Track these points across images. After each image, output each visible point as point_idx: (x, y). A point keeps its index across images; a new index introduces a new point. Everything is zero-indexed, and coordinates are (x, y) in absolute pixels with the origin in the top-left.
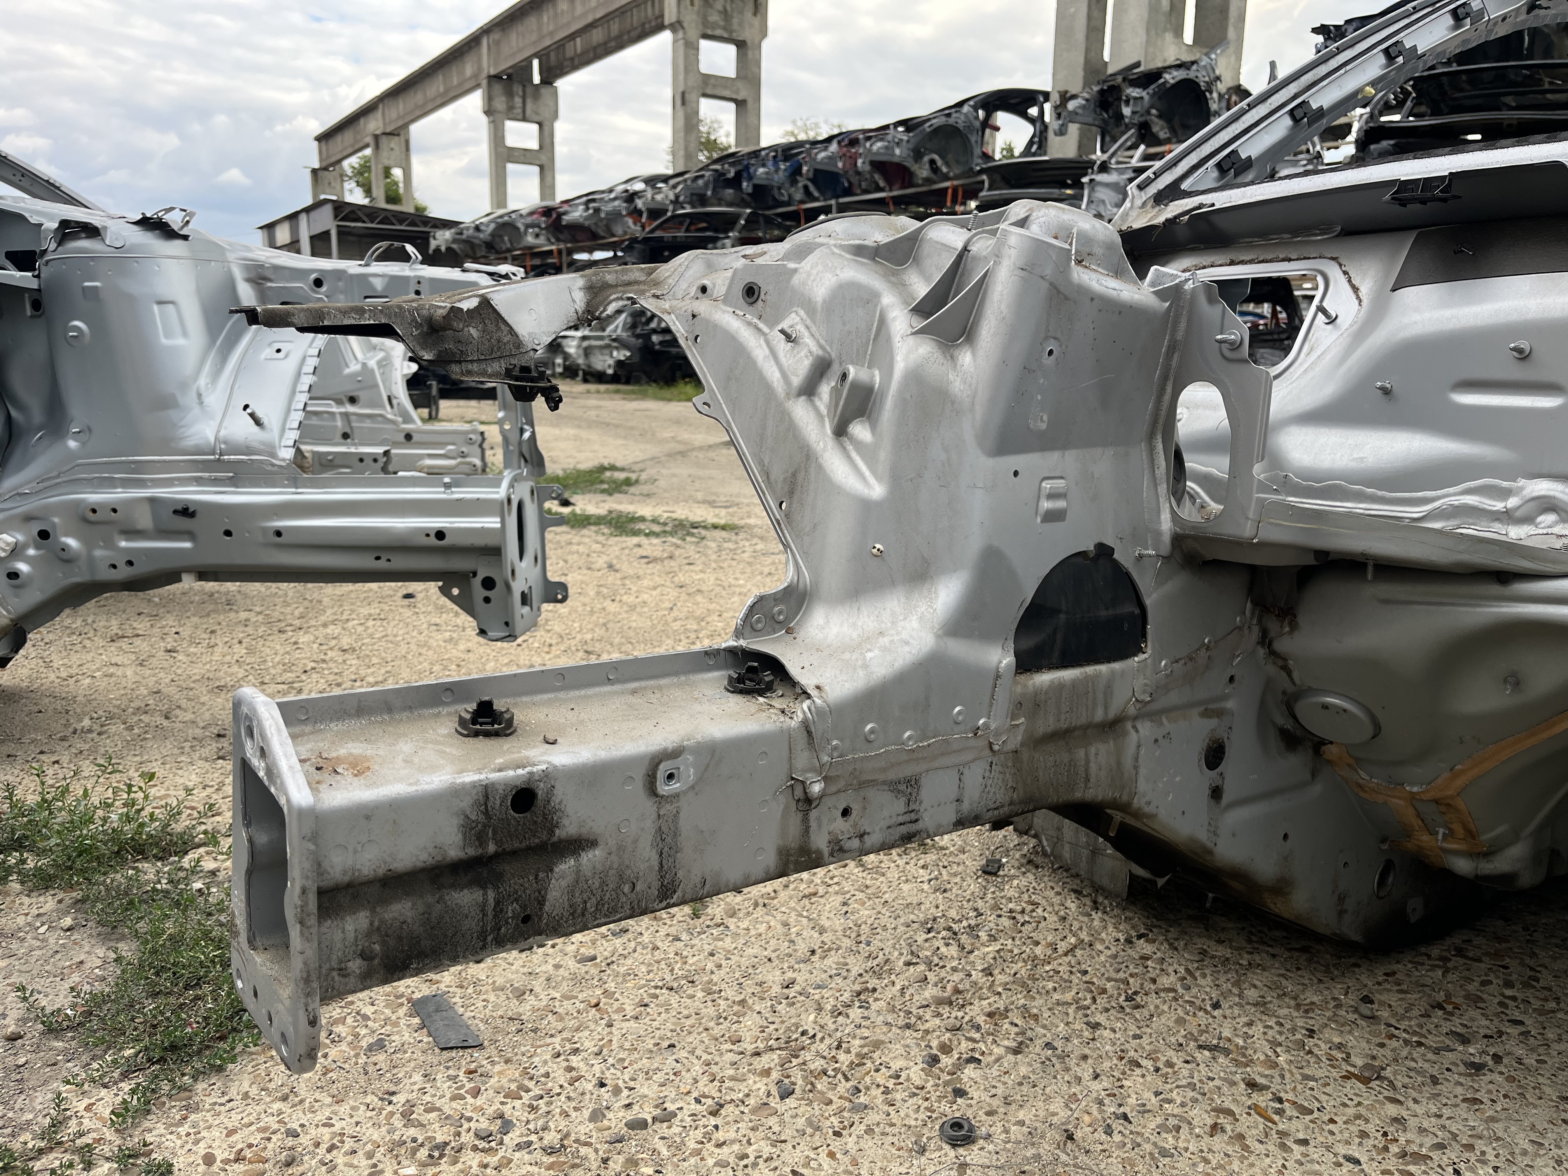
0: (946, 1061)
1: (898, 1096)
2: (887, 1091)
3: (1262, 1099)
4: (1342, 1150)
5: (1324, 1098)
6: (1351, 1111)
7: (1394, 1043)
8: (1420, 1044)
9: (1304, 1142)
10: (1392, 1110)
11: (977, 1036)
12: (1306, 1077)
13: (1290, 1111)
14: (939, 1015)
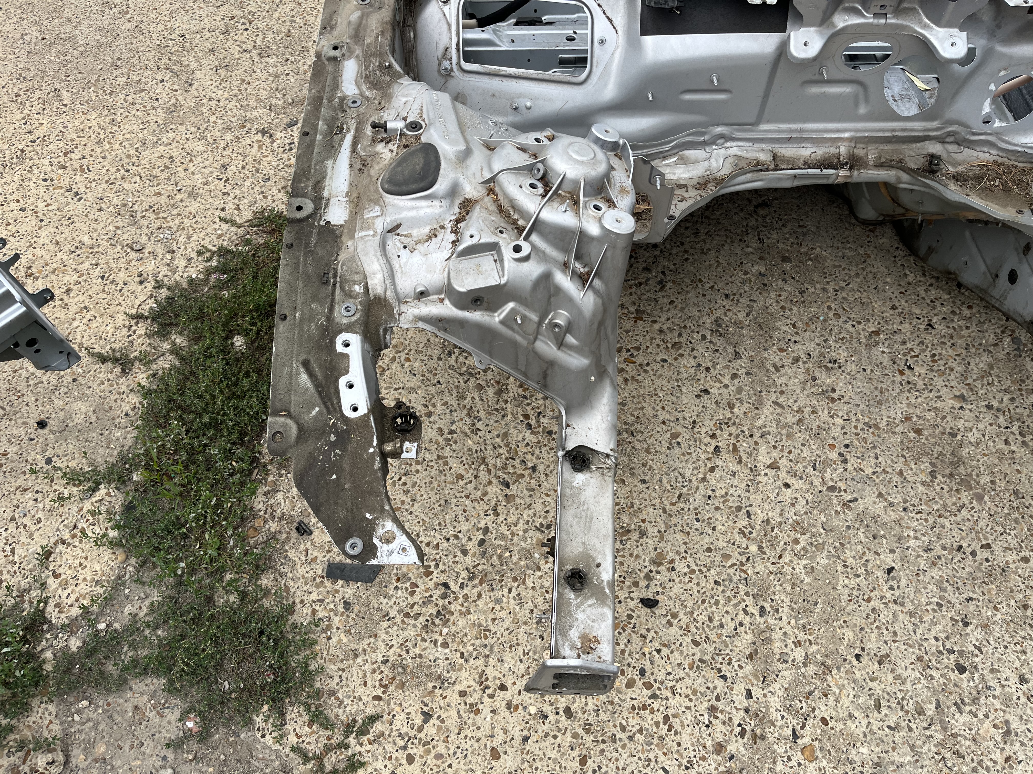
0: (533, 422)
1: (537, 452)
2: (533, 454)
3: (625, 355)
4: (659, 358)
5: (637, 338)
6: (648, 337)
7: (633, 290)
8: (640, 284)
9: (648, 364)
10: (656, 327)
11: (529, 401)
12: (627, 331)
13: (635, 353)
14: (506, 402)
